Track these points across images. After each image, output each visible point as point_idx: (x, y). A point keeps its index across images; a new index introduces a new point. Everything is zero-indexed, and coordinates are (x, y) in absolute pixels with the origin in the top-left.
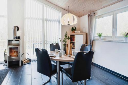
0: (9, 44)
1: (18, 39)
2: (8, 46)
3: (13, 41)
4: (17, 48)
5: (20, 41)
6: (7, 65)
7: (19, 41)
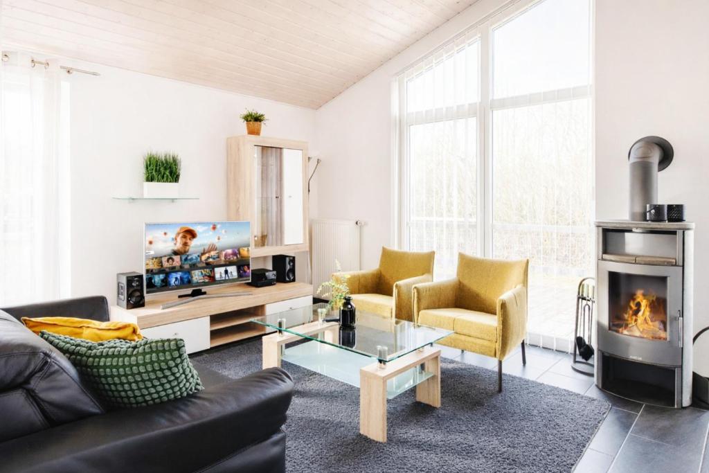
0: (605, 252)
1: (666, 225)
2: (603, 259)
3: (630, 231)
4: (663, 280)
5: (680, 233)
6: (595, 371)
7: (674, 233)
